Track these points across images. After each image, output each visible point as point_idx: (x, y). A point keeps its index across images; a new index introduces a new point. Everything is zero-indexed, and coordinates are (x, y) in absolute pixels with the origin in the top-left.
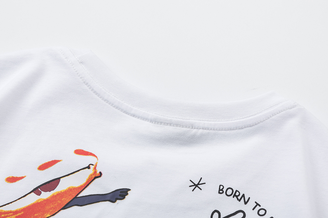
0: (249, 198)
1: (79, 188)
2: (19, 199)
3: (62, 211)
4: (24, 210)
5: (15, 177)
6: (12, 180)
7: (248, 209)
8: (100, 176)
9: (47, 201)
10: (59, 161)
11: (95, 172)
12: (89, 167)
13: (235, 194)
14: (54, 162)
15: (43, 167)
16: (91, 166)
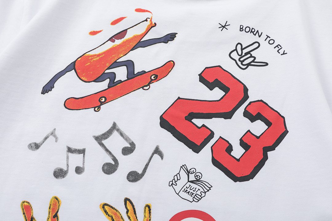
0: (262, 33)
1: (141, 35)
2: (100, 46)
3: (131, 52)
4: (104, 53)
5: (95, 31)
6: (93, 33)
7: (261, 40)
8: (155, 26)
9: (120, 46)
10: (125, 18)
11: (151, 23)
12: (146, 20)
13: (252, 31)
14: (122, 19)
15: (114, 23)
16: (148, 19)
